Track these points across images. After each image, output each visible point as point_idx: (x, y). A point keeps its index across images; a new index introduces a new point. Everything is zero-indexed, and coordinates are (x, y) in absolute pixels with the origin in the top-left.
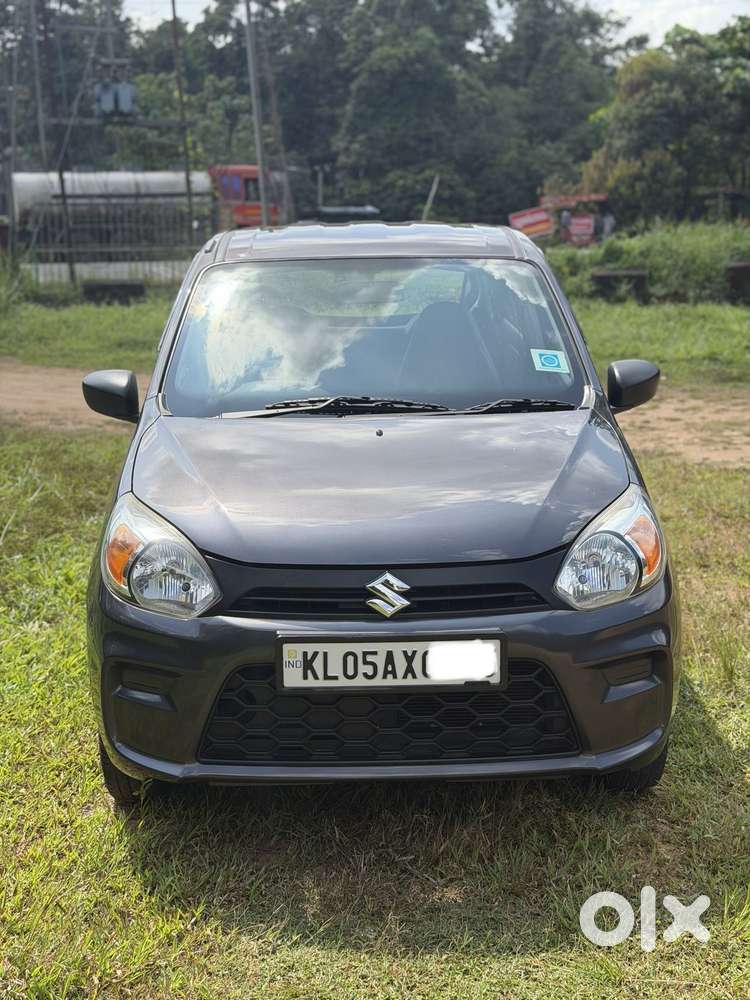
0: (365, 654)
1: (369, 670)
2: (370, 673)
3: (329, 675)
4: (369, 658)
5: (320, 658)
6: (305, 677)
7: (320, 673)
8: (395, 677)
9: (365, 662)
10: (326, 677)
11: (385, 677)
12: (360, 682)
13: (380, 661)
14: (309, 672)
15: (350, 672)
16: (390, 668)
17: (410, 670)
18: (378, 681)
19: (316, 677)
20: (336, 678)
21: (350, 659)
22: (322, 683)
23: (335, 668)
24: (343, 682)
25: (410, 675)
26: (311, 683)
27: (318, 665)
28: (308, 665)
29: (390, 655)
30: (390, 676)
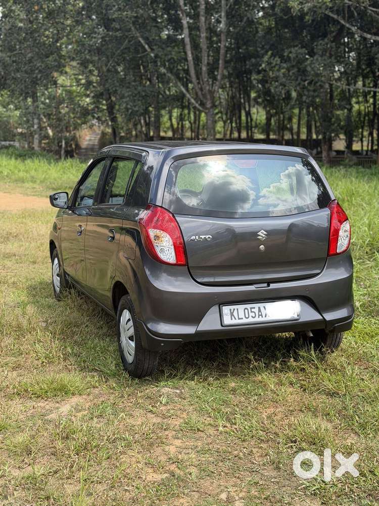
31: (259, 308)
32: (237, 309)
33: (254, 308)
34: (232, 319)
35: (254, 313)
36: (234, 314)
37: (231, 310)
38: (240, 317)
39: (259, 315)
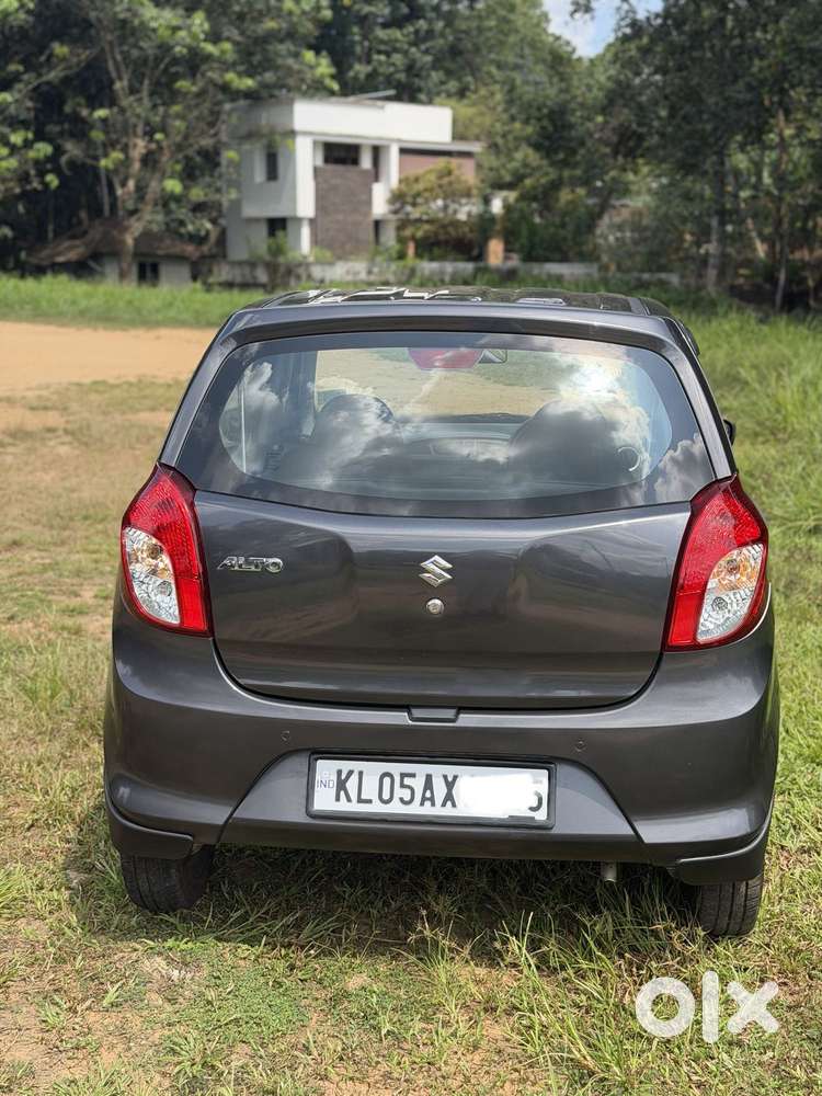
31: (429, 778)
32: (361, 773)
33: (413, 775)
34: (338, 799)
35: (408, 792)
36: (348, 785)
37: (339, 773)
38: (363, 797)
39: (424, 799)
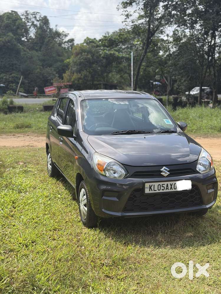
0: (162, 185)
1: (163, 188)
2: (163, 189)
3: (155, 190)
4: (163, 186)
5: (153, 186)
6: (150, 191)
7: (153, 190)
8: (168, 190)
9: (162, 187)
10: (154, 190)
11: (166, 190)
12: (161, 191)
13: (165, 186)
14: (151, 189)
15: (159, 189)
16: (167, 188)
17: (171, 188)
18: (165, 191)
19: (152, 191)
20: (156, 190)
21: (159, 186)
22: (153, 192)
23: (156, 188)
24: (158, 191)
25: (171, 189)
26: (151, 192)
27: (152, 188)
28: (150, 188)
29: (167, 184)
30: (167, 189)
